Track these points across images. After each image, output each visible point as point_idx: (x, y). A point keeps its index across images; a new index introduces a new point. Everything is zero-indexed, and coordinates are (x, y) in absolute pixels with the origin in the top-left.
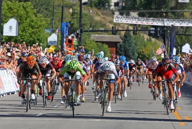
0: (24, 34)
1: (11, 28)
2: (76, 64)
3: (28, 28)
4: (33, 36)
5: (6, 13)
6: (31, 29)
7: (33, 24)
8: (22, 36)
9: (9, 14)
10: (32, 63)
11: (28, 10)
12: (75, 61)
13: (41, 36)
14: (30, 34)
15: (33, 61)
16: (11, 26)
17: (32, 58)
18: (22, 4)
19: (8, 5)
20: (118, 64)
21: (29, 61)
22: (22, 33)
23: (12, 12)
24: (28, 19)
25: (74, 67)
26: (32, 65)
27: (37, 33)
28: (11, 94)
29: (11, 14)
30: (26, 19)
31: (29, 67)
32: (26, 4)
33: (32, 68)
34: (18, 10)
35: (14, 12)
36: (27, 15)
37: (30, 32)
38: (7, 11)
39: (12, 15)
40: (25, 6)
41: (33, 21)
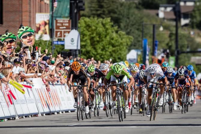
0: (104, 53)
1: (72, 40)
2: (120, 68)
3: (107, 46)
4: (114, 54)
5: (84, 31)
6: (111, 47)
7: (113, 42)
8: (102, 55)
9: (87, 32)
10: (77, 69)
11: (107, 27)
12: (118, 65)
13: (122, 55)
14: (110, 52)
15: (78, 66)
16: (72, 39)
17: (76, 64)
18: (101, 20)
19: (85, 22)
20: (182, 74)
21: (74, 66)
22: (101, 52)
23: (90, 29)
24: (108, 37)
25: (118, 72)
26: (78, 70)
27: (118, 51)
28: (70, 111)
29: (89, 31)
30: (106, 37)
31: (75, 73)
32: (106, 20)
33: (78, 73)
34: (97, 28)
35: (92, 30)
36: (106, 32)
37: (110, 50)
38: (85, 29)
39: (90, 33)
40: (104, 22)
41: (113, 39)
